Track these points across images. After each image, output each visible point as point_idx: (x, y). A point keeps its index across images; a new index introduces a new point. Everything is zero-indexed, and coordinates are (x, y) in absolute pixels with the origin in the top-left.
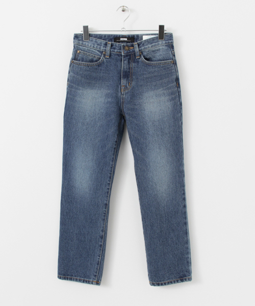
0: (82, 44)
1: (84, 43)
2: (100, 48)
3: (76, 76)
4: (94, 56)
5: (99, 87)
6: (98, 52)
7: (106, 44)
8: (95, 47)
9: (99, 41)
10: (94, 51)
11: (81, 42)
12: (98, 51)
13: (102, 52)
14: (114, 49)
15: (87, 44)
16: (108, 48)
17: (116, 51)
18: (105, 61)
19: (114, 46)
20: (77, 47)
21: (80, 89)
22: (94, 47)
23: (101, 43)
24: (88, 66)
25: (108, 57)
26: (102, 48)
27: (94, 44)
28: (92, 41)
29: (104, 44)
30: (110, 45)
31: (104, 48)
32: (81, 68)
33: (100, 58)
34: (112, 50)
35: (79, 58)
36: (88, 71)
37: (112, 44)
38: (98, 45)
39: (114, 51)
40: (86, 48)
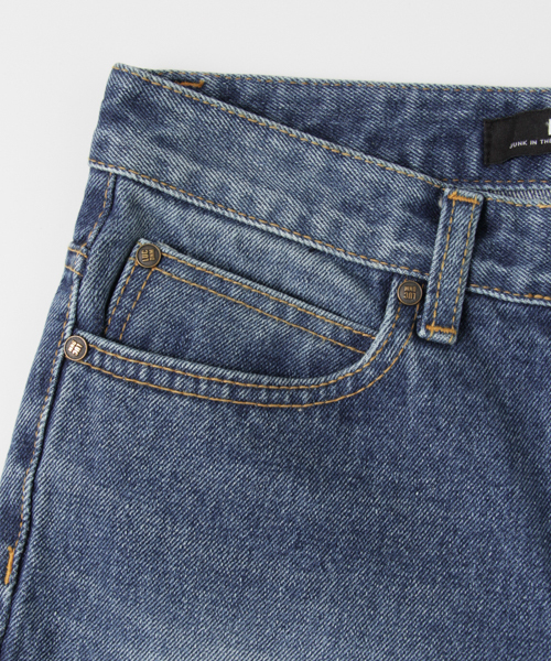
0: (192, 184)
1: (213, 177)
2: (365, 244)
3: (106, 496)
4: (303, 318)
5: (336, 634)
6: (343, 282)
7: (427, 211)
8: (320, 224)
9: (362, 170)
10: (309, 261)
11: (180, 167)
12: (346, 267)
13: (387, 279)
14: (507, 258)
15: (238, 189)
16: (451, 248)
17: (521, 277)
18: (413, 368)
19: (502, 236)
20: (135, 206)
21: (140, 639)
22: (303, 227)
23: (381, 193)
24: (242, 411)
25: (448, 337)
26: (388, 243)
27: (308, 199)
28: (292, 162)
29: (408, 207)
30: (467, 221)
31: (411, 246)
32: (163, 426)
33: (362, 343)
34: (482, 267)
35: (139, 324)
36: (235, 455)
37: (485, 204)
38: (347, 208)
39: (505, 286)
40: (230, 234)
